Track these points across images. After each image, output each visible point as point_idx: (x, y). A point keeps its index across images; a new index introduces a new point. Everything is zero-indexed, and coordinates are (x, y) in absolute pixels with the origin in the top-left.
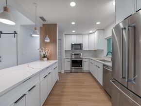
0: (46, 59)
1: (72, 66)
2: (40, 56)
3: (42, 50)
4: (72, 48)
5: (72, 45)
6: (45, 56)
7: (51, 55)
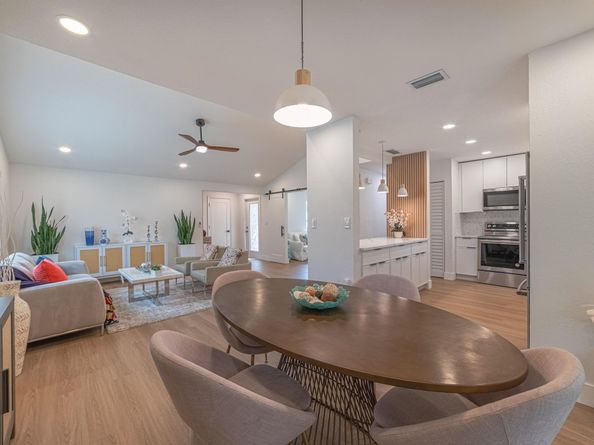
0: (400, 234)
1: (483, 264)
2: (389, 226)
3: (392, 214)
4: (486, 204)
5: (486, 195)
6: (397, 228)
7: (411, 226)
